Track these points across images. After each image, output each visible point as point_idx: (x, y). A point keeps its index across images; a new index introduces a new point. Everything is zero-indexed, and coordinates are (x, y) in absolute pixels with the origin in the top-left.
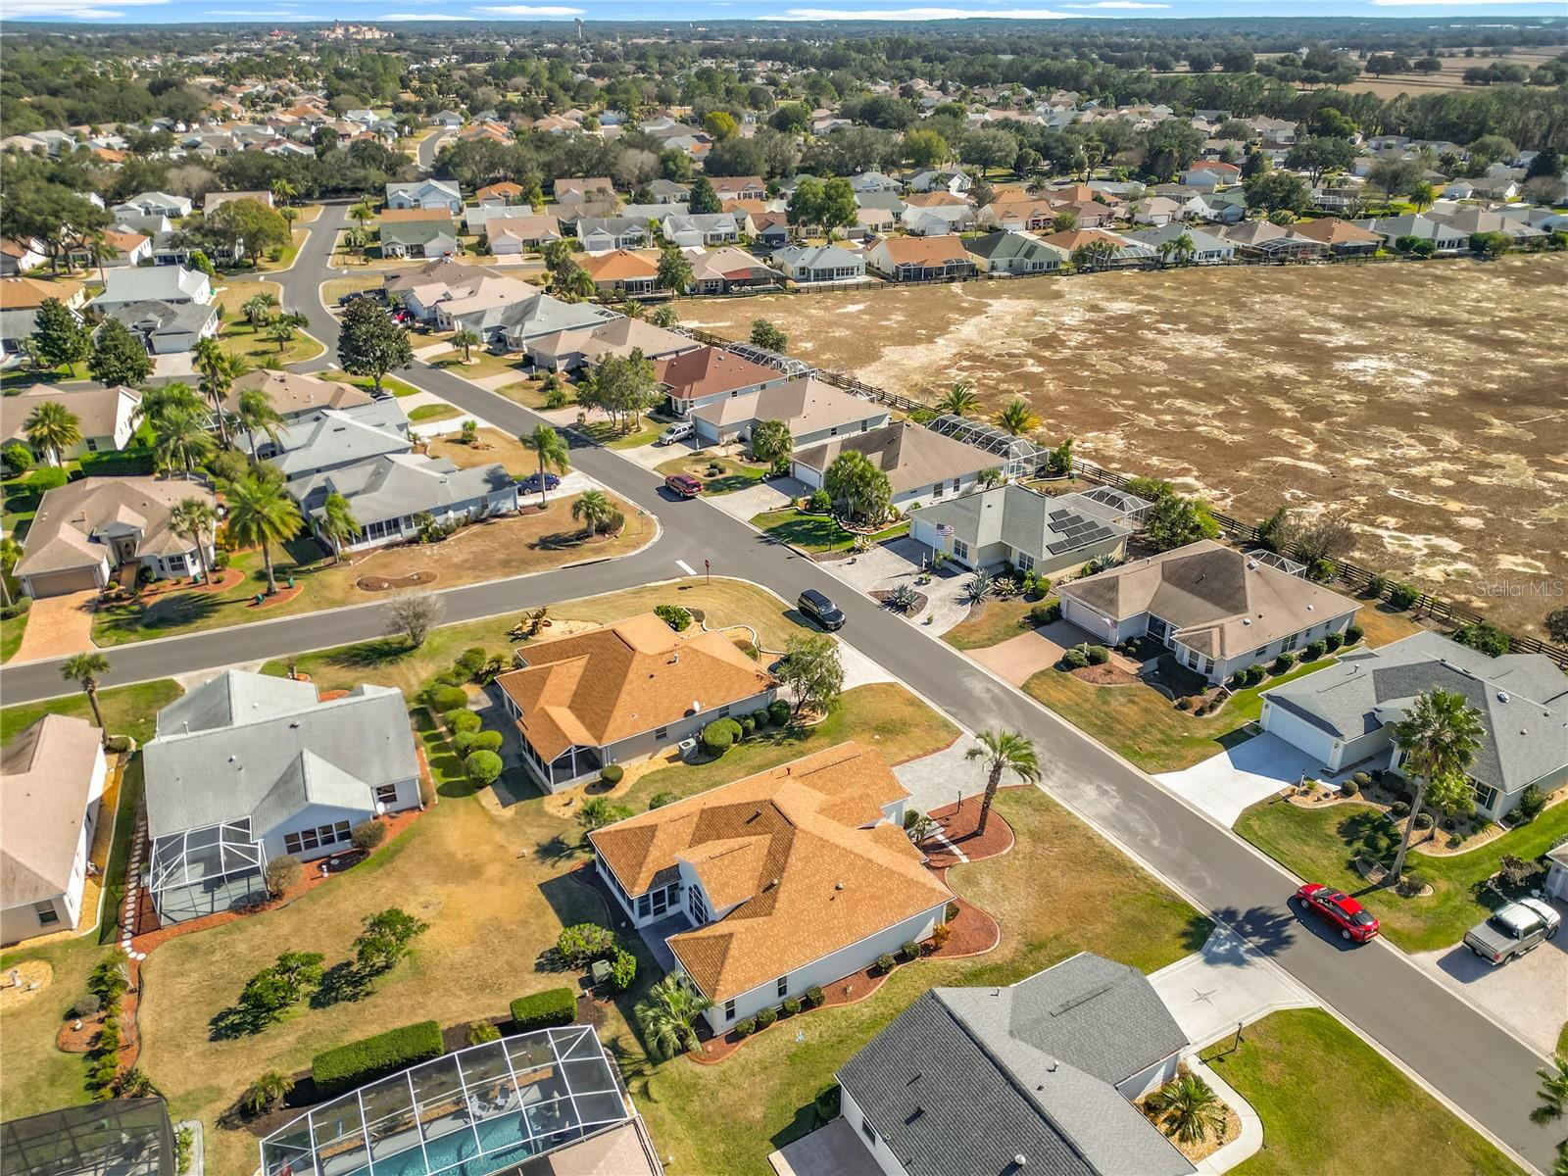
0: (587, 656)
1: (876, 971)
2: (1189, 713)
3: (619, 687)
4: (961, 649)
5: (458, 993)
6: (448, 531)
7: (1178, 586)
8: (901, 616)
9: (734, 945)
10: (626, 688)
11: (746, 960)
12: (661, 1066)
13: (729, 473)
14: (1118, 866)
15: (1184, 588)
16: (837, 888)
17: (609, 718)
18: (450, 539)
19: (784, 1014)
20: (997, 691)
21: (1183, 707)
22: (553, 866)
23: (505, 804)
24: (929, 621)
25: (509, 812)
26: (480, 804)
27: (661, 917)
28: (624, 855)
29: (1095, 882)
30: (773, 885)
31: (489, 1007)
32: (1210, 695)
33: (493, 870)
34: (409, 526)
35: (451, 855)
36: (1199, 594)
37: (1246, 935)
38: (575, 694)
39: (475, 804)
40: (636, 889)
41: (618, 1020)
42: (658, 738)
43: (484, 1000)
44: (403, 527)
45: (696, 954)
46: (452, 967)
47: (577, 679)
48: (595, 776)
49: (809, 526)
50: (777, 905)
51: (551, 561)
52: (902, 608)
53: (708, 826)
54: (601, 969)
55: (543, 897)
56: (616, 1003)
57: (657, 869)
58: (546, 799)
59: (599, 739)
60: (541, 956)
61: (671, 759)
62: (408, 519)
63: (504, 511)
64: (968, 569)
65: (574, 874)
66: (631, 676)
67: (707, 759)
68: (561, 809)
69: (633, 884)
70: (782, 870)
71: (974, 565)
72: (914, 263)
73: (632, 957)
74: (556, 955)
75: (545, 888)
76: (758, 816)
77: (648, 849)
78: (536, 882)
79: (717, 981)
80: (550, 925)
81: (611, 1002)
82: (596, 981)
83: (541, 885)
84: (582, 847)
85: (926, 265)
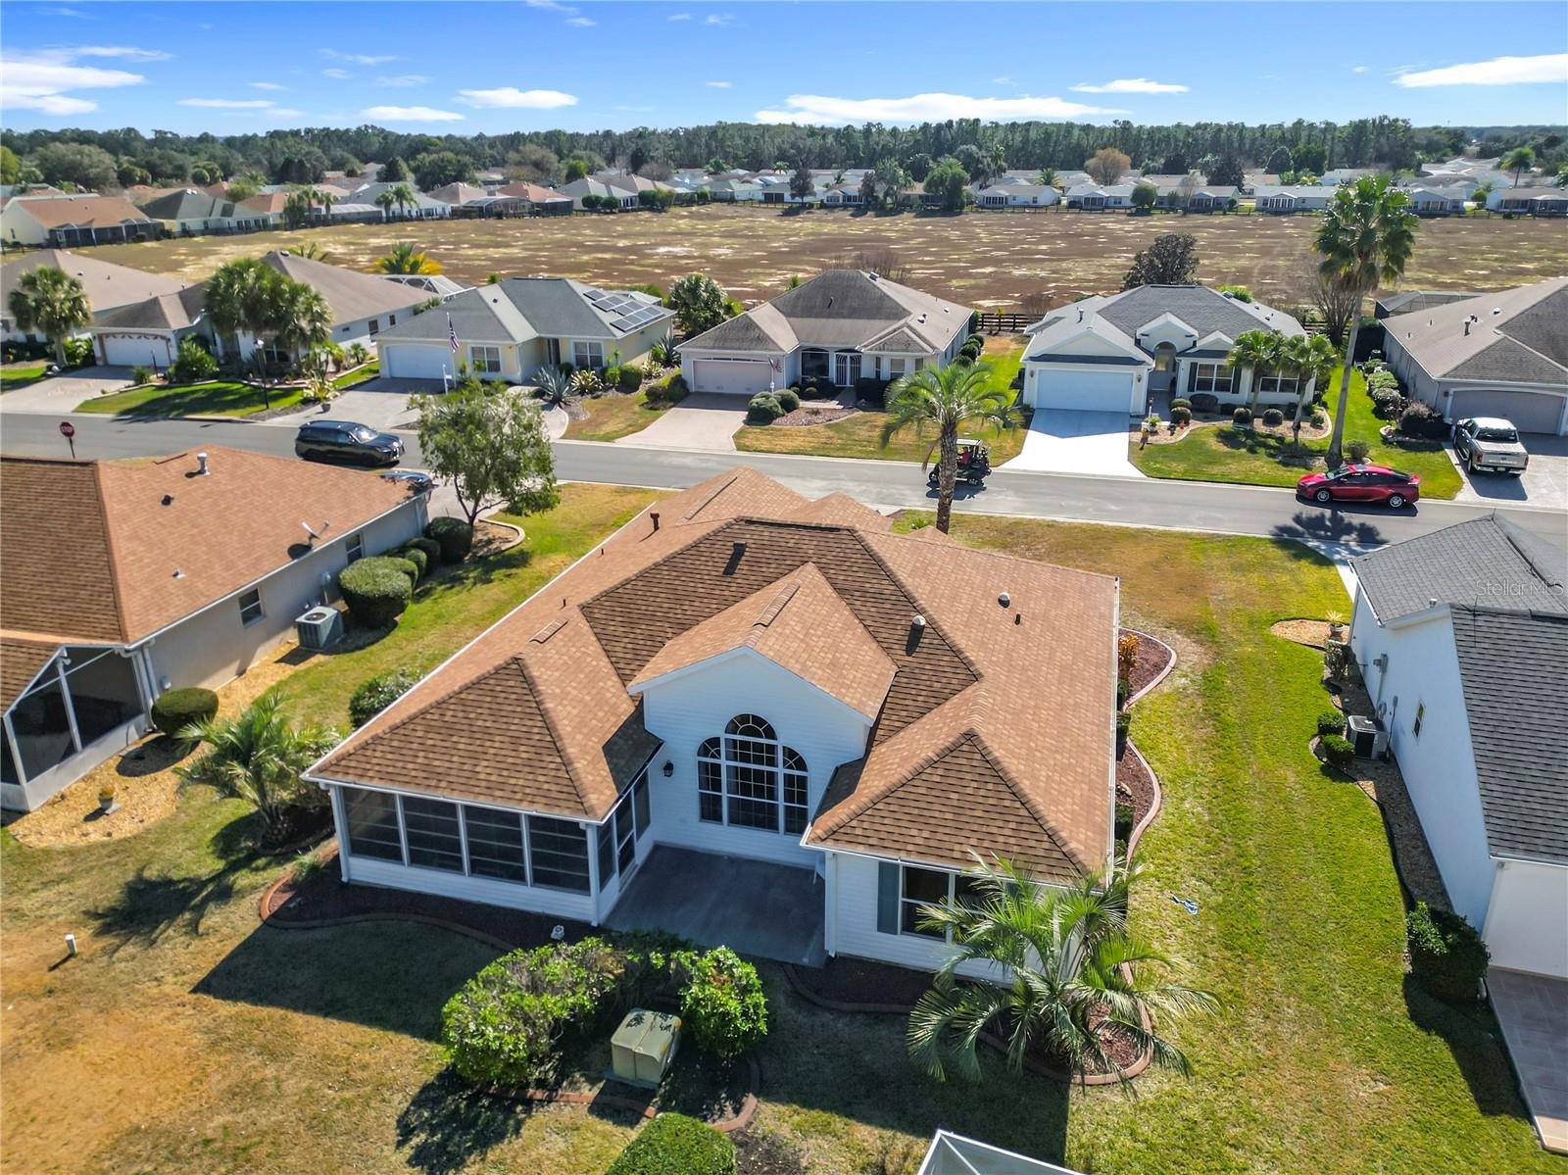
3: (100, 536)
10: (119, 531)
14: (1135, 536)
16: (1005, 604)
20: (714, 458)
22: (193, 928)
27: (634, 862)
36: (841, 315)
37: (1333, 538)
40: (593, 799)
41: (825, 1130)
42: (247, 618)
48: (128, 738)
53: (632, 624)
54: (641, 1040)
55: (225, 1009)
56: (766, 1093)
57: (596, 745)
59: (118, 633)
60: (406, 1131)
61: (291, 659)
64: (510, 383)
65: (276, 922)
66: (113, 505)
67: (371, 635)
68: (90, 827)
69: (576, 795)
70: (909, 600)
71: (518, 375)
72: (75, 223)
73: (722, 952)
74: (456, 1102)
75: (221, 983)
76: (739, 550)
77: (544, 714)
78: (176, 988)
79: (1051, 836)
80: (339, 1050)
81: (751, 1101)
82: (653, 1077)
83: (204, 987)
84: (234, 867)
85: (95, 225)
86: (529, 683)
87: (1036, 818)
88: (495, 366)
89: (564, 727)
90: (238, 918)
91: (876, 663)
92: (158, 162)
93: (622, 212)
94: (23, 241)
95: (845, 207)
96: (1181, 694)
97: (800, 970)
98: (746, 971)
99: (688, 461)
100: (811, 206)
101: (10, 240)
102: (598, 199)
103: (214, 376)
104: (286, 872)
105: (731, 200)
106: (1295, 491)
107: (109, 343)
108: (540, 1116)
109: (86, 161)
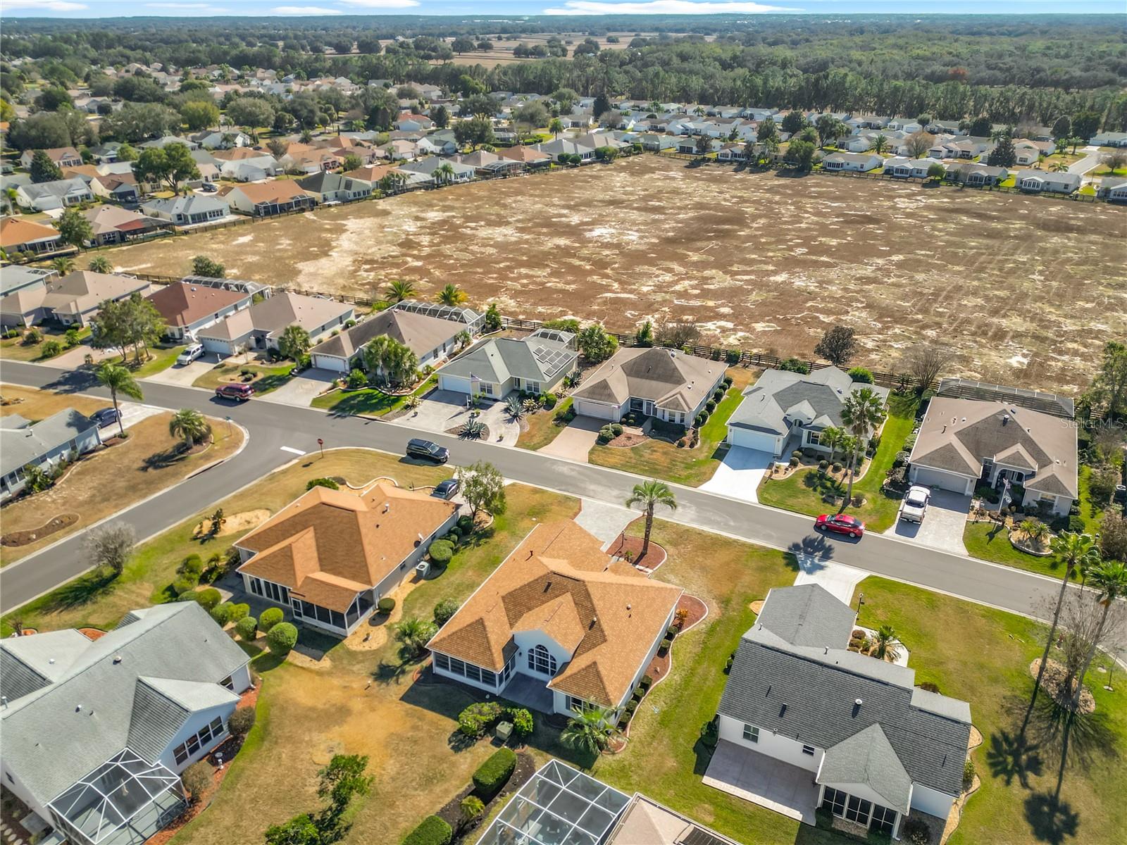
0: (312, 528)
1: (662, 652)
2: (686, 448)
3: (359, 542)
4: (534, 449)
5: (416, 793)
6: (56, 476)
8: (478, 441)
9: (601, 668)
10: (366, 541)
11: (612, 674)
12: (594, 767)
13: (260, 376)
14: (728, 543)
15: (642, 377)
16: (628, 609)
17: (367, 565)
18: (59, 483)
19: (637, 698)
20: (577, 468)
21: (681, 445)
22: (397, 682)
23: (319, 659)
24: (501, 439)
25: (326, 663)
26: (291, 664)
27: (509, 680)
28: (470, 648)
29: (723, 556)
30: (594, 623)
31: (447, 791)
32: (690, 434)
33: (357, 704)
34: (14, 482)
35: (313, 709)
36: (652, 378)
37: (812, 554)
38: (320, 560)
39: (291, 669)
40: (498, 666)
41: (541, 755)
42: (401, 569)
43: (438, 789)
44: (9, 484)
45: (576, 685)
46: (393, 779)
47: (314, 548)
48: (371, 612)
49: (361, 398)
50: (606, 633)
51: (175, 475)
52: (477, 435)
53: (515, 606)
54: (504, 728)
55: (409, 706)
56: (530, 745)
57: (500, 647)
58: (345, 642)
59: (369, 582)
60: (450, 742)
61: (415, 580)
62: (12, 476)
63: (91, 447)
64: (496, 400)
65: (417, 682)
66: (363, 531)
67: (439, 572)
68: (365, 644)
69: (493, 664)
70: (594, 610)
71: (500, 397)
72: (268, 200)
73: (524, 710)
74: (461, 737)
75: (406, 698)
76: (549, 585)
77: (487, 638)
78: (396, 698)
79: (607, 694)
80: (435, 720)
81: (526, 746)
82: (505, 738)
83: (402, 699)
84: (405, 663)
85: (279, 202)
86: (484, 627)
87: (604, 688)
88: (490, 391)
89: (492, 643)
90: (408, 680)
91: (578, 633)
92: (299, 108)
93: (582, 165)
94: (242, 209)
95: (731, 162)
96: (699, 633)
97: (547, 715)
98: (529, 716)
99: (565, 470)
100: (709, 160)
101: (233, 206)
102: (568, 156)
103: (366, 385)
104: (418, 667)
105: (656, 150)
106: (815, 519)
107: (318, 358)
108: (479, 742)
109: (258, 111)
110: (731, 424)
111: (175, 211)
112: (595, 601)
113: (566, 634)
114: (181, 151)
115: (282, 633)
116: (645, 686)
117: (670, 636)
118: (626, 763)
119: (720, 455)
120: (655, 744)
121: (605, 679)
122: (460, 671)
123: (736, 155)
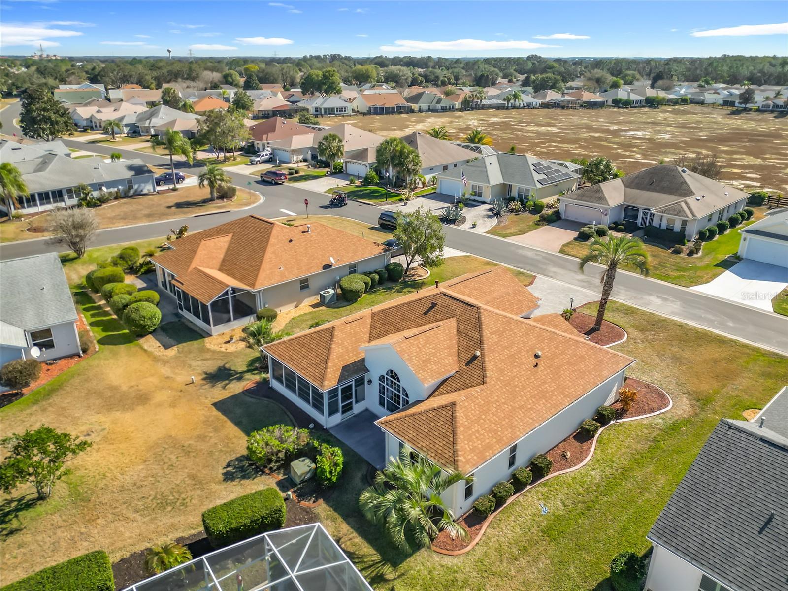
0: (231, 235)
1: (583, 435)
2: (683, 255)
3: (264, 250)
4: (504, 237)
5: (131, 515)
6: (102, 201)
7: (638, 188)
8: (452, 226)
9: (460, 413)
10: (270, 249)
11: (477, 427)
12: (404, 566)
13: (301, 174)
15: (643, 189)
16: (536, 356)
17: (258, 270)
18: (104, 206)
19: (518, 484)
20: (544, 255)
21: (677, 252)
22: (224, 388)
23: (166, 347)
24: (474, 226)
25: (173, 352)
26: (142, 348)
27: (348, 414)
28: (304, 357)
29: (711, 352)
30: (475, 357)
32: (691, 245)
33: (162, 396)
34: (71, 197)
35: (114, 389)
36: (655, 190)
38: (224, 261)
39: (137, 348)
40: (326, 383)
41: (334, 520)
42: (302, 288)
43: (164, 520)
44: (66, 197)
45: (416, 429)
46: (122, 489)
47: (224, 251)
49: (368, 191)
50: (488, 374)
51: (185, 213)
52: (453, 222)
53: (384, 324)
54: (301, 467)
55: (219, 414)
56: (327, 501)
57: (341, 365)
58: (207, 340)
59: (253, 285)
60: (228, 465)
61: (314, 306)
62: (69, 191)
63: (145, 191)
64: (484, 203)
65: (247, 392)
66: (272, 240)
67: (347, 303)
68: (224, 345)
69: (322, 379)
70: (480, 343)
71: (488, 200)
72: (379, 105)
73: (336, 449)
74: (246, 463)
75: (219, 406)
76: (434, 305)
77: (330, 349)
78: (209, 402)
79: (455, 452)
80: (231, 436)
81: (321, 501)
82: (298, 481)
83: (216, 405)
84: (248, 371)
85: (385, 106)
86: (332, 336)
87: (454, 443)
89: (333, 355)
90: (236, 388)
91: (449, 365)
92: (429, 74)
93: (632, 107)
94: (360, 111)
95: (772, 112)
98: (340, 459)
100: (750, 110)
101: (356, 110)
102: (621, 100)
103: (377, 184)
104: (257, 378)
105: (702, 103)
107: (348, 164)
108: (264, 477)
110: (746, 231)
111: (315, 105)
112: (486, 333)
113: (427, 361)
114: (332, 73)
115: (137, 310)
116: (538, 470)
117: (602, 418)
118: (460, 576)
119: (726, 265)
120: (523, 562)
121: (460, 430)
122: (290, 386)
123: (777, 106)
